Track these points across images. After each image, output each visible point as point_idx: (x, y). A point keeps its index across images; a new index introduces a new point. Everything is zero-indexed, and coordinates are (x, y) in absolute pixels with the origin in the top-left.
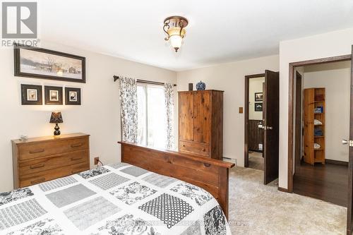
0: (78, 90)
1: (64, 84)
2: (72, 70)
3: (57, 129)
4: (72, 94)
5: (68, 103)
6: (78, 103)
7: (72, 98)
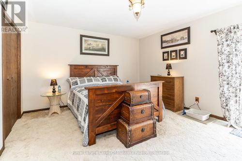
0: (185, 50)
1: (178, 48)
2: (182, 38)
3: (169, 72)
4: (182, 53)
5: (180, 58)
6: (185, 58)
7: (182, 55)
